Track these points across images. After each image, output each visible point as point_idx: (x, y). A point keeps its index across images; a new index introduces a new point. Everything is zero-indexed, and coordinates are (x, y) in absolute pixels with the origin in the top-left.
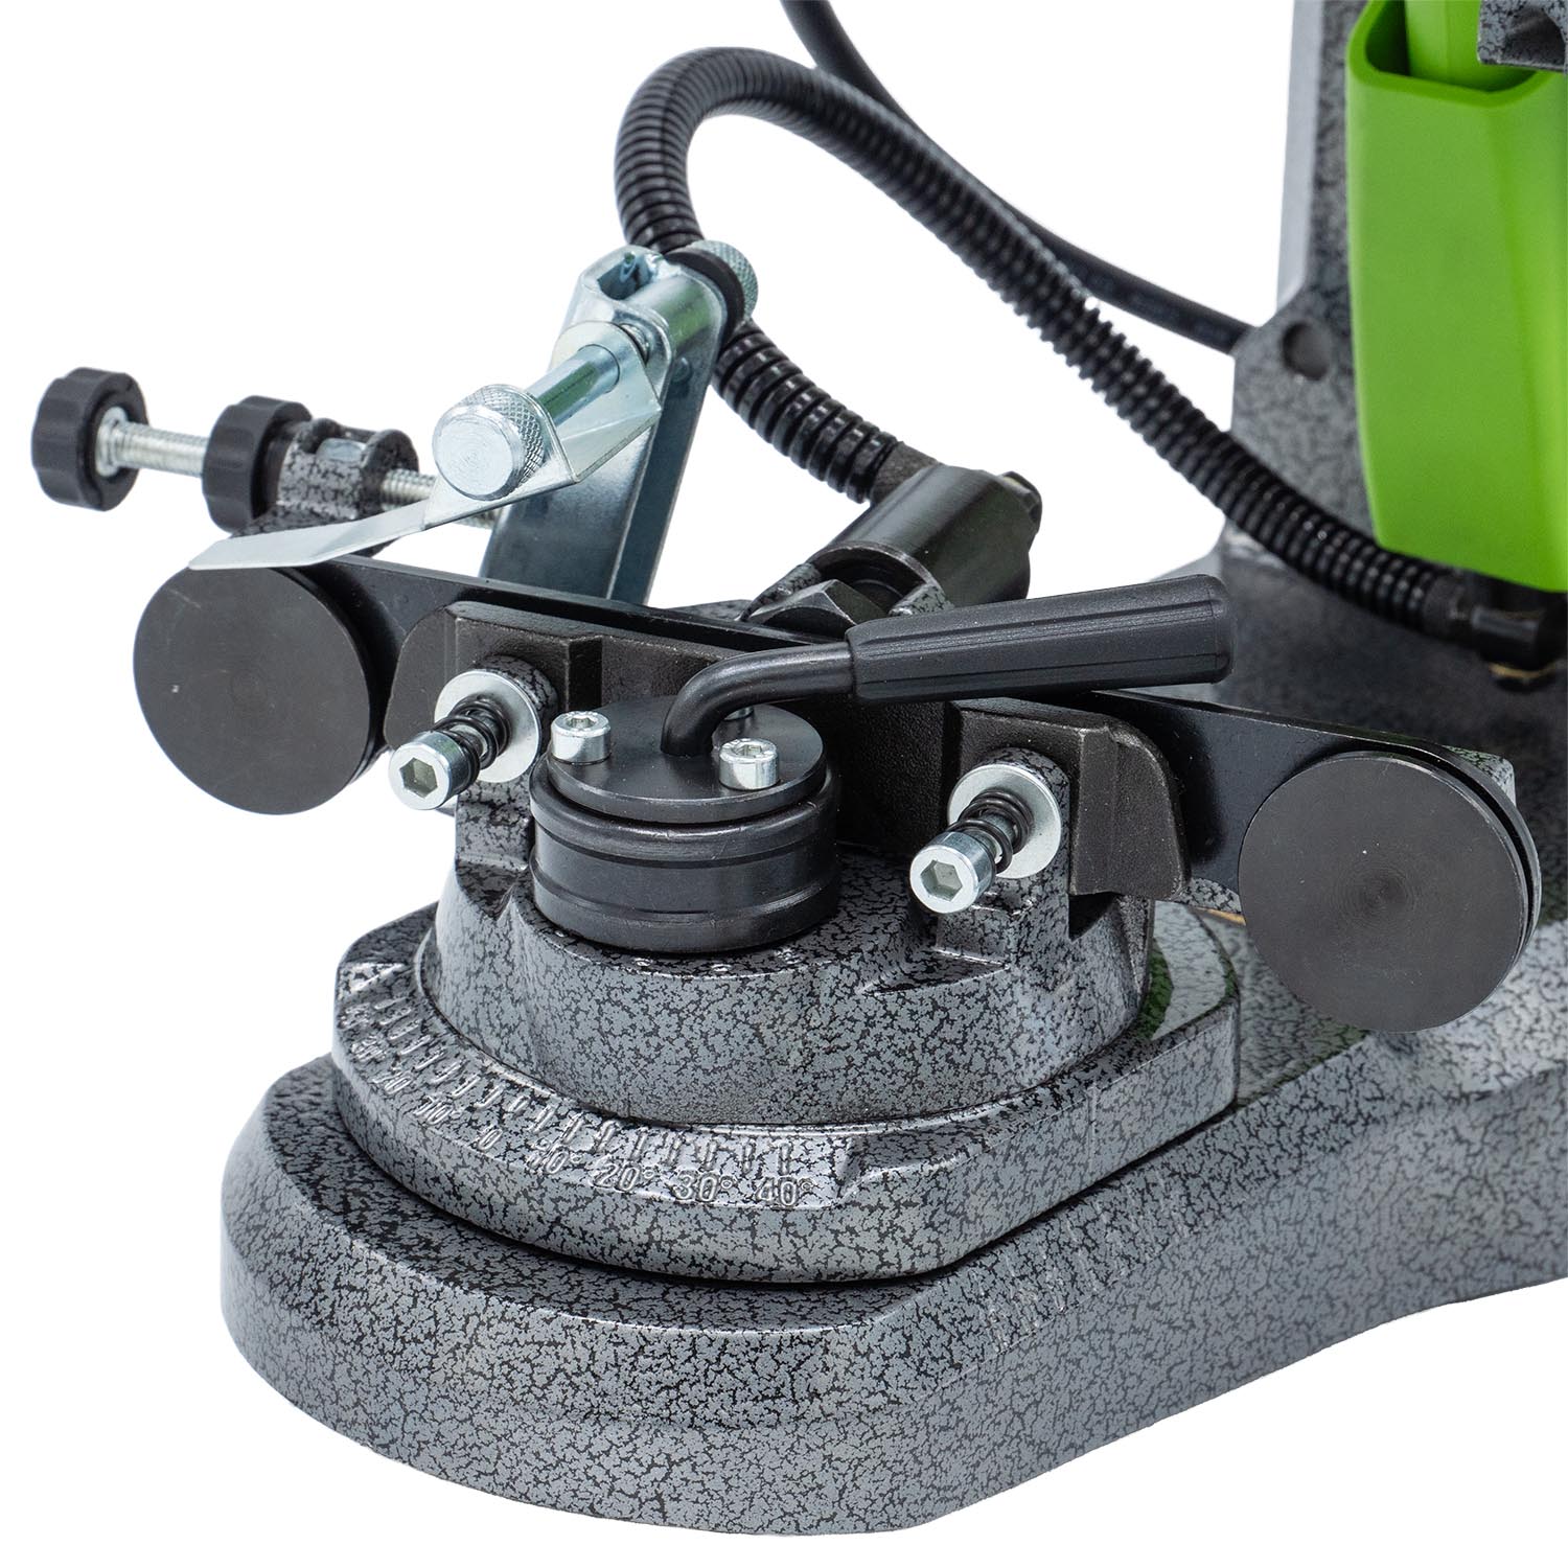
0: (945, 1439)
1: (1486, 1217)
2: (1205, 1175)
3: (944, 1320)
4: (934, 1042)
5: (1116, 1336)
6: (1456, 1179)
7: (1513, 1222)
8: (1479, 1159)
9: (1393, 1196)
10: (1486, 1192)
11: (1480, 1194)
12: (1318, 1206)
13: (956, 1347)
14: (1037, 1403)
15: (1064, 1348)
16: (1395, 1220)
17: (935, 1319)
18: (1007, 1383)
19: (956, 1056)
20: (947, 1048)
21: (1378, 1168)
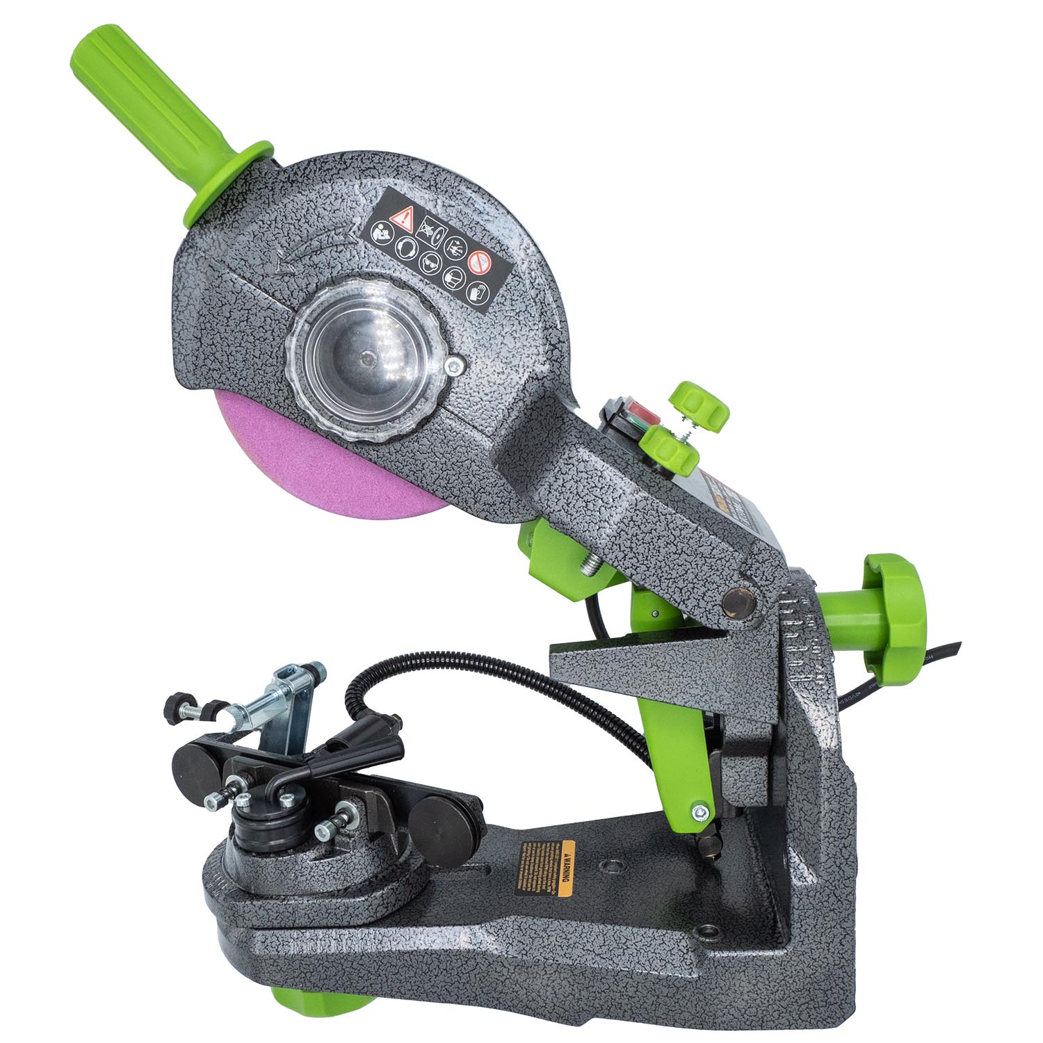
0: (274, 968)
1: (519, 993)
2: (391, 938)
3: (280, 939)
4: (329, 873)
5: (344, 967)
6: (505, 977)
7: (530, 998)
8: (514, 975)
9: (475, 972)
10: (518, 986)
11: (516, 985)
12: (436, 963)
13: (280, 947)
14: (312, 973)
15: (322, 962)
16: (478, 979)
17: (278, 938)
18: (297, 962)
19: (336, 876)
20: (333, 874)
21: (466, 962)
